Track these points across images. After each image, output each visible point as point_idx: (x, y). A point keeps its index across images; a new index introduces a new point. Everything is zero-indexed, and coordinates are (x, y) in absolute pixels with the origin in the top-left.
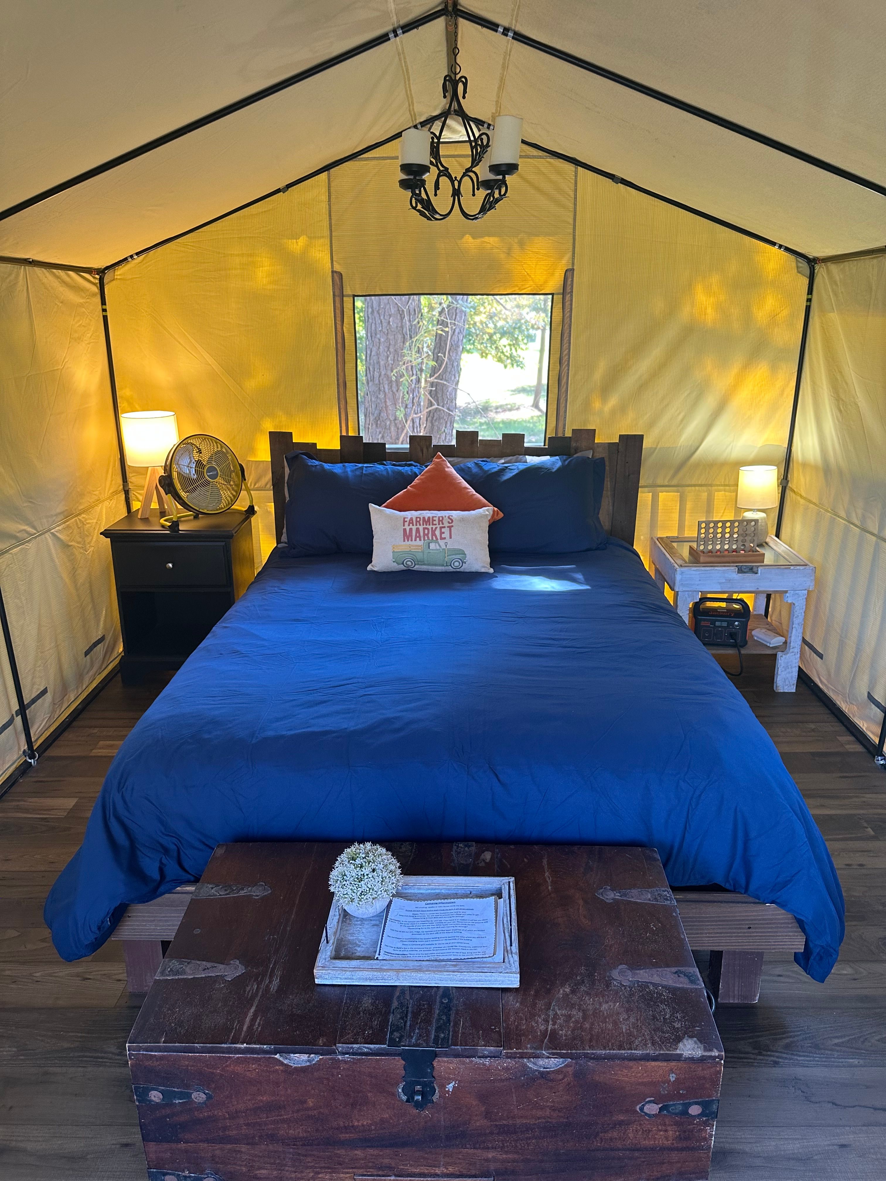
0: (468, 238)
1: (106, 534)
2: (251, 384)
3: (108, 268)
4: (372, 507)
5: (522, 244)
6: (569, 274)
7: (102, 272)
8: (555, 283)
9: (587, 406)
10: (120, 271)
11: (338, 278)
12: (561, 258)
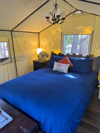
0: (78, 27)
1: (33, 61)
2: (51, 46)
3: (40, 32)
4: (55, 62)
5: (86, 27)
6: (93, 32)
7: (39, 33)
8: (91, 33)
9: (95, 51)
10: (41, 33)
11: (62, 33)
12: (92, 29)
